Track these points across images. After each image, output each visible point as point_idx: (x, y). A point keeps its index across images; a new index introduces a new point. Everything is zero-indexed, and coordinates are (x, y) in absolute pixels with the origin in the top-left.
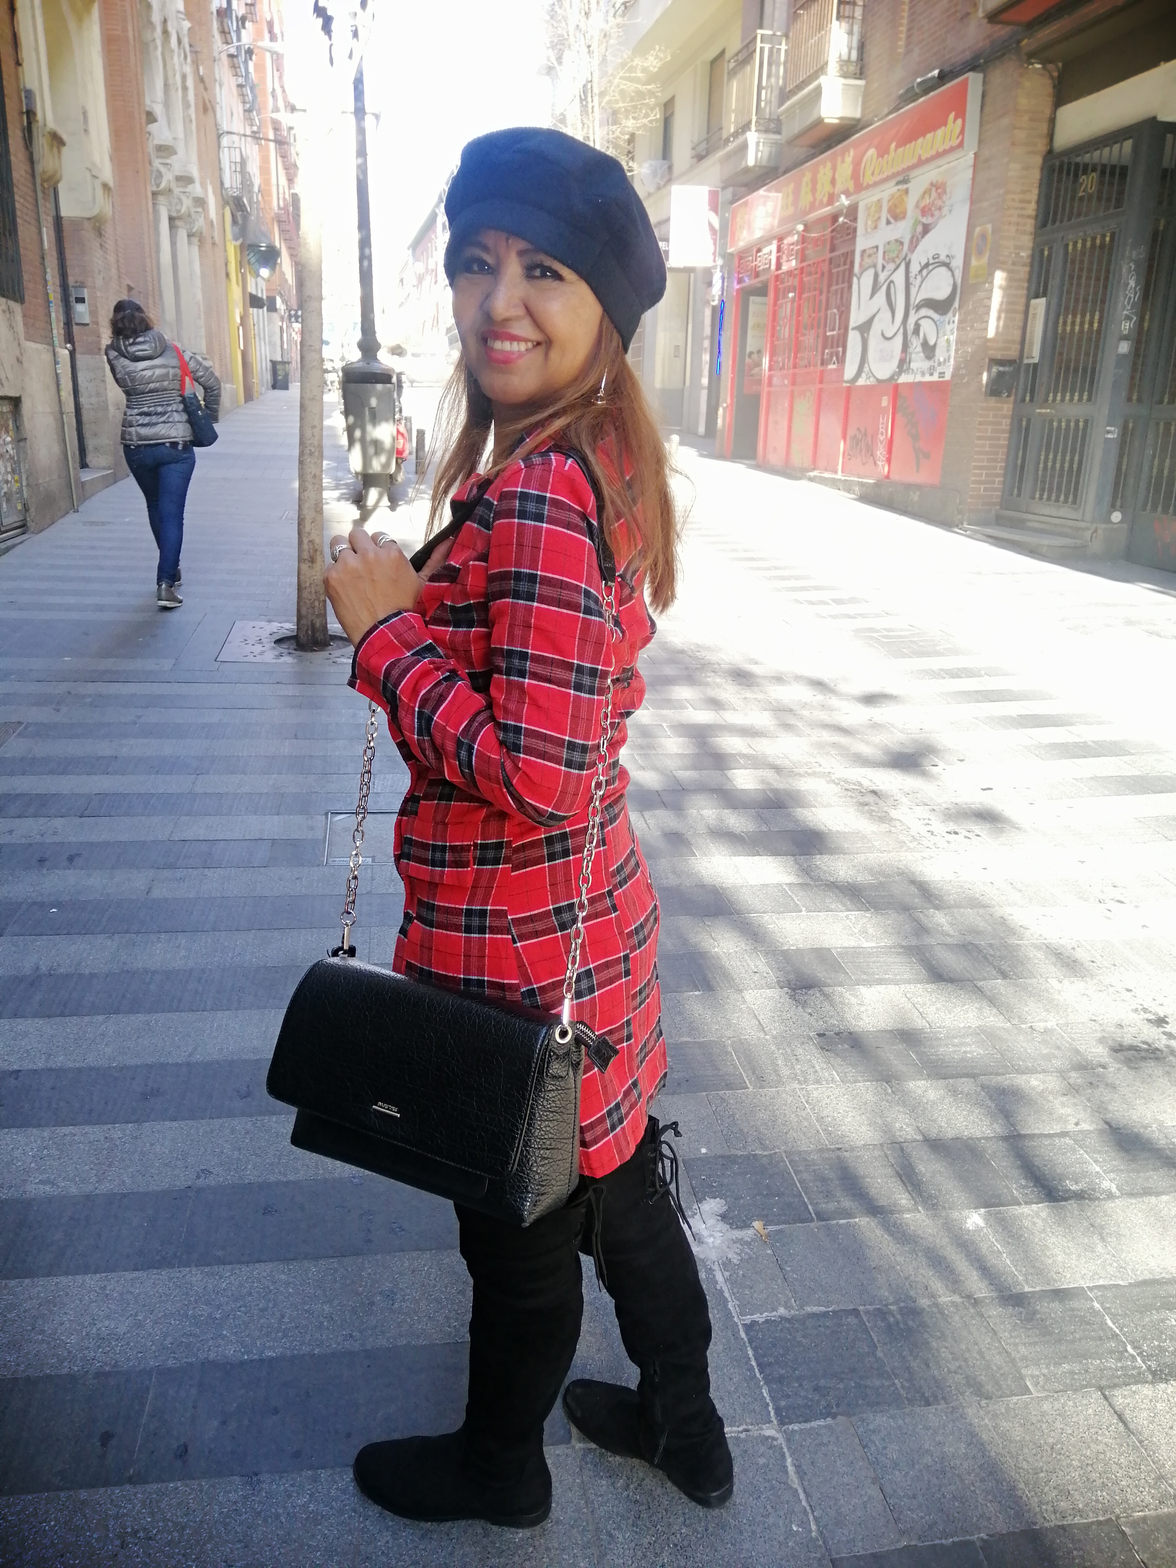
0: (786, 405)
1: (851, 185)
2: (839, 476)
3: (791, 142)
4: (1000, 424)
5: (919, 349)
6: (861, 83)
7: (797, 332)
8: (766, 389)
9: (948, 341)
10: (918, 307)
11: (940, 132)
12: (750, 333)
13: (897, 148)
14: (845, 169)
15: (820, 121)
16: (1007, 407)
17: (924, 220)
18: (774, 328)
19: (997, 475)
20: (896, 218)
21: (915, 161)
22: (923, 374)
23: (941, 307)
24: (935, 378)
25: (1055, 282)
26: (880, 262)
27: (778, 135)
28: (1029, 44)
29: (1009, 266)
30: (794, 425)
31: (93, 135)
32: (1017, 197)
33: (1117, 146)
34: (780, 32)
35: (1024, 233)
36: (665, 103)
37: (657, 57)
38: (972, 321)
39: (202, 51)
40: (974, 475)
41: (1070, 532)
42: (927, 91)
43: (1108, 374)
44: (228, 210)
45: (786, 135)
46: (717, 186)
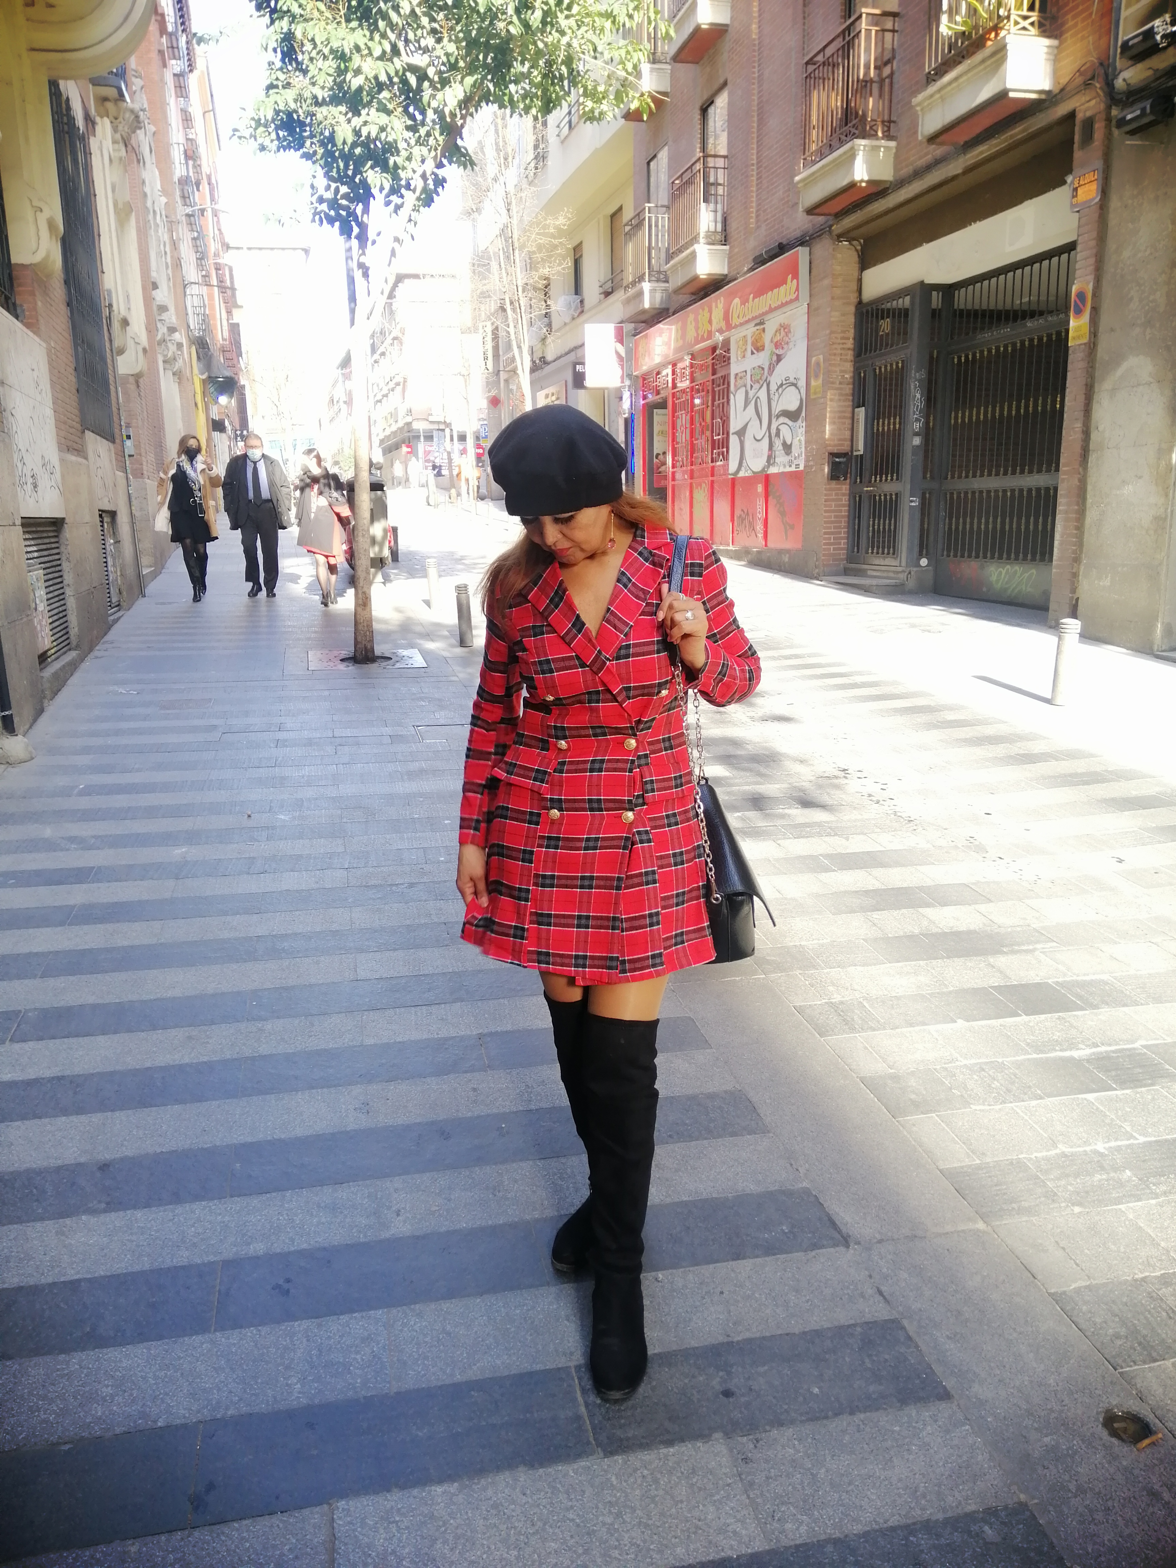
0: (688, 494)
1: (723, 325)
2: (731, 548)
3: (677, 291)
4: (841, 500)
5: (781, 447)
6: (727, 247)
7: (692, 436)
8: (671, 483)
9: (800, 441)
10: (778, 417)
11: (783, 288)
12: (656, 438)
13: (754, 298)
14: (717, 314)
15: (696, 278)
16: (845, 488)
17: (777, 352)
18: (674, 434)
19: (842, 538)
20: (758, 350)
21: (767, 308)
22: (785, 466)
23: (793, 416)
24: (793, 469)
25: (870, 395)
26: (749, 382)
27: (667, 285)
28: (837, 229)
29: (837, 386)
30: (694, 510)
31: (134, 311)
32: (839, 336)
33: (901, 300)
34: (662, 206)
35: (846, 361)
36: (575, 249)
37: (566, 217)
38: (814, 426)
39: (173, 218)
40: (825, 539)
41: (891, 575)
42: (772, 258)
43: (909, 461)
44: (194, 349)
45: (672, 285)
46: (621, 322)
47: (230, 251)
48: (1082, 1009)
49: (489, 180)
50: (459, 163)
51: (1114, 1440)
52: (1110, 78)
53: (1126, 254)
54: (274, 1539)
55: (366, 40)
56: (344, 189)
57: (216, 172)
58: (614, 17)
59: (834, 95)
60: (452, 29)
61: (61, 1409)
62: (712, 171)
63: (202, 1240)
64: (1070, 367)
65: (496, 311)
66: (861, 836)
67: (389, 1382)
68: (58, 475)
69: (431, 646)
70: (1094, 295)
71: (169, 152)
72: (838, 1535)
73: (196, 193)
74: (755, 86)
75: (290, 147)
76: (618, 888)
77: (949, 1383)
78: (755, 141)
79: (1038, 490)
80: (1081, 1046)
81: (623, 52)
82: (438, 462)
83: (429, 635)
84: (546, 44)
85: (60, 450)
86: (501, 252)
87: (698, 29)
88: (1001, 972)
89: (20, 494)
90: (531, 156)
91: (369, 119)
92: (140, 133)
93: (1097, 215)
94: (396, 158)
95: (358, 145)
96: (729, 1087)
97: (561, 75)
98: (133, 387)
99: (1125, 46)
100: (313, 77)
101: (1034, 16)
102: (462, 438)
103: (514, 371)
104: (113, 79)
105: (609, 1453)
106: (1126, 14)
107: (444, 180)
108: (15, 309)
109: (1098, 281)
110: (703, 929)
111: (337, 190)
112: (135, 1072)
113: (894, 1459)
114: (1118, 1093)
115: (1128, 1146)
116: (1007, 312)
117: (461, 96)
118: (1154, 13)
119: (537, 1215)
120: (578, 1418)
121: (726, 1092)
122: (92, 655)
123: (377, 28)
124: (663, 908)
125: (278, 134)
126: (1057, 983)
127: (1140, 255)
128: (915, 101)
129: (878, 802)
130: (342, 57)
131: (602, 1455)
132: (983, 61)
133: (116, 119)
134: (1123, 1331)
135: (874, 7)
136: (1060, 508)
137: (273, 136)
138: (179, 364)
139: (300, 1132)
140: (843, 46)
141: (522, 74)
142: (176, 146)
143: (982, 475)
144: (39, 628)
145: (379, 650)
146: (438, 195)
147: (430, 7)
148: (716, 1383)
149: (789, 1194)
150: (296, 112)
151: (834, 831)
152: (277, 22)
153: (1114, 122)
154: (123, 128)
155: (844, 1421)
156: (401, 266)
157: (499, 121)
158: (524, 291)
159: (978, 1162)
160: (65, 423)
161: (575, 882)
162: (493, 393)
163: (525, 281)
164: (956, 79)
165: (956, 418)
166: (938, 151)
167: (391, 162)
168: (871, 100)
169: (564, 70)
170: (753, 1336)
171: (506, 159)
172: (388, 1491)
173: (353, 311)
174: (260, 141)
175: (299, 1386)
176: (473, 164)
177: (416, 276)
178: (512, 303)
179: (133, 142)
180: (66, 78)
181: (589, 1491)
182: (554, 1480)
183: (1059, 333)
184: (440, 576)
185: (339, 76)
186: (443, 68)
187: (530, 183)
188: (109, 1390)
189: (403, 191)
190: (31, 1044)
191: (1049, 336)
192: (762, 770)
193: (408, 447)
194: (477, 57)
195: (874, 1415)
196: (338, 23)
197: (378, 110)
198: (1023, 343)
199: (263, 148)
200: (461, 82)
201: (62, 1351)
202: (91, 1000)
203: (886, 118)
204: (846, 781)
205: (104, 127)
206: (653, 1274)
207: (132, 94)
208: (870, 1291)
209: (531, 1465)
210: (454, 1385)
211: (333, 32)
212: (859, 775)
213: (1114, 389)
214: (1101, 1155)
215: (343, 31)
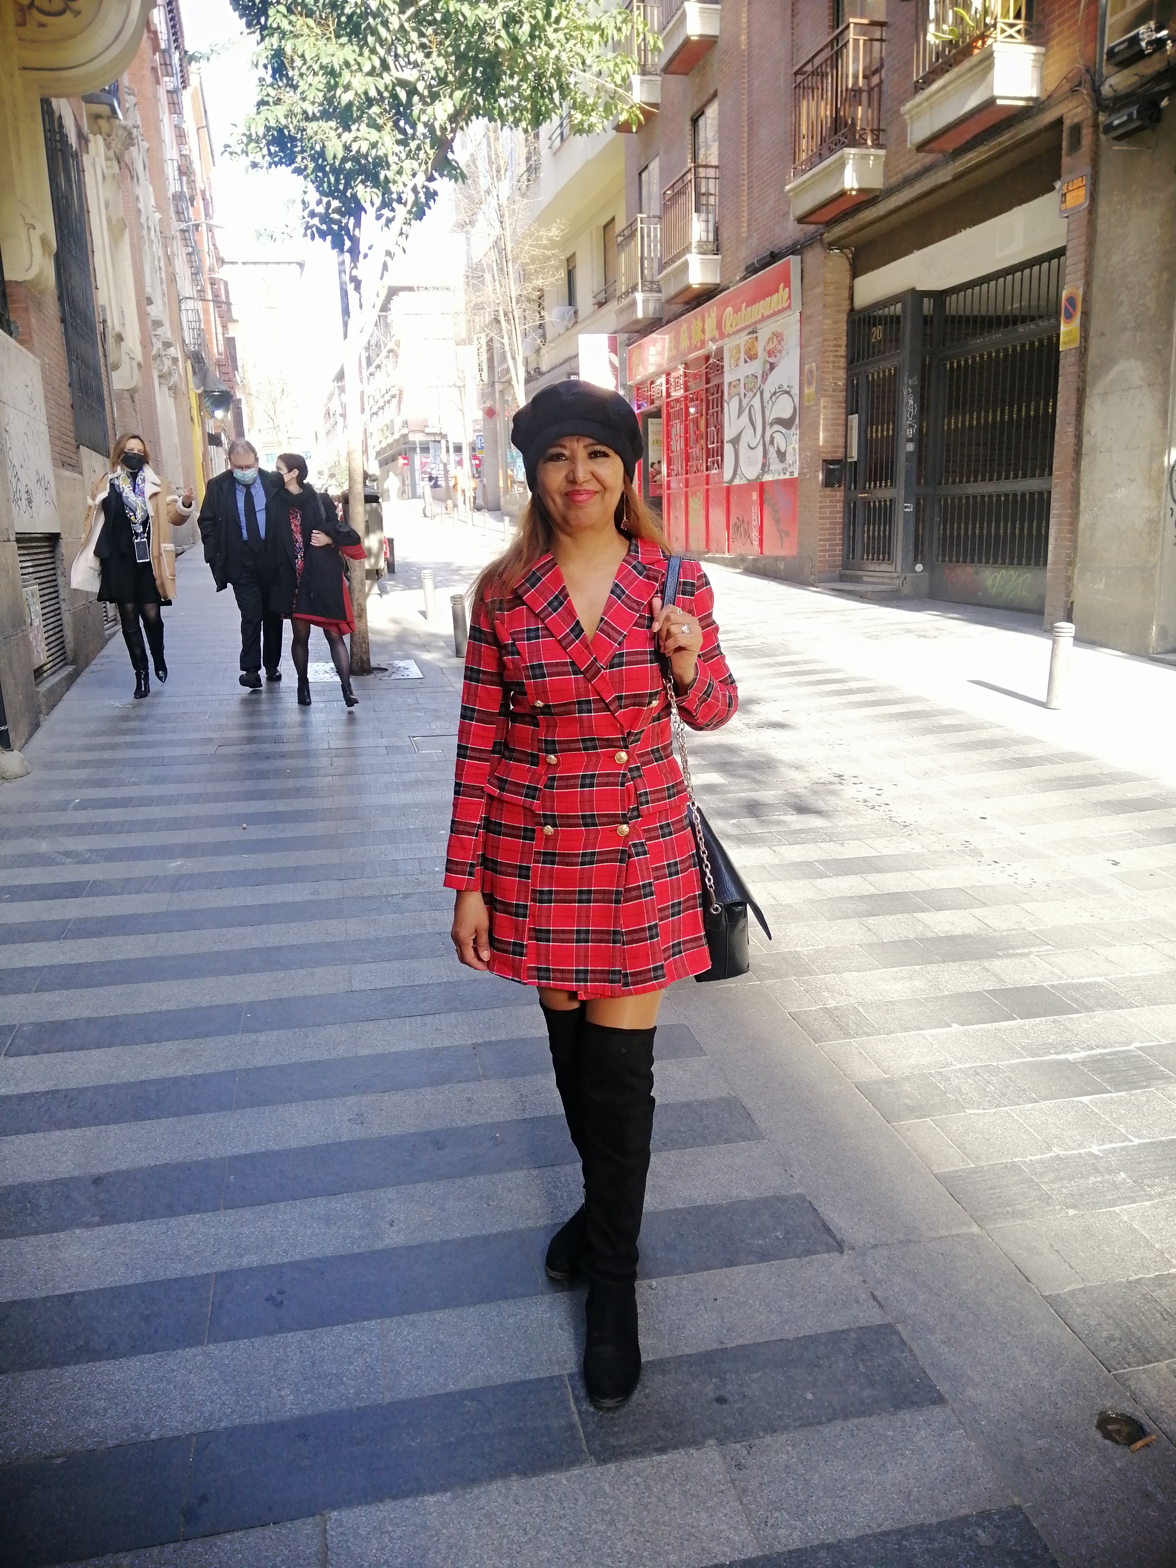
0: (683, 503)
1: (716, 333)
2: (727, 555)
3: (669, 301)
4: (836, 507)
5: (775, 455)
6: (718, 257)
7: (686, 445)
8: (666, 492)
9: (794, 448)
10: (772, 424)
11: (775, 297)
12: (651, 447)
13: (746, 307)
14: (711, 323)
15: (688, 288)
16: (839, 494)
17: (771, 360)
18: (668, 444)
19: (837, 545)
20: (751, 358)
21: (760, 317)
22: (779, 474)
23: (787, 423)
24: (787, 476)
25: (863, 402)
26: (742, 391)
27: (659, 295)
28: (828, 237)
29: (830, 393)
30: (690, 518)
31: (128, 327)
32: (831, 343)
33: (892, 307)
34: (654, 217)
35: (839, 368)
36: (568, 260)
37: (558, 228)
38: (808, 433)
39: (167, 234)
40: (820, 546)
41: (887, 581)
42: (764, 267)
43: (902, 467)
44: (189, 363)
45: (664, 296)
46: (615, 332)
47: (225, 266)
48: (1077, 1012)
49: (482, 193)
50: (451, 177)
51: (1107, 1442)
52: (1097, 84)
53: (1115, 258)
54: (267, 1550)
55: (355, 56)
56: (335, 204)
57: (210, 187)
58: (603, 30)
59: (823, 104)
60: (441, 43)
61: (54, 1423)
62: (703, 182)
63: (196, 1252)
64: (1061, 372)
65: (490, 323)
66: (857, 843)
67: (383, 1393)
68: (53, 490)
69: (427, 656)
70: (1084, 300)
71: (162, 169)
72: (831, 1540)
73: (191, 209)
74: (745, 97)
75: (281, 163)
76: (617, 902)
77: (943, 1387)
78: (745, 151)
79: (1032, 494)
80: (1076, 1049)
81: (611, 65)
82: (434, 473)
83: (425, 647)
84: (535, 58)
85: (55, 465)
86: (495, 264)
87: (687, 41)
88: (996, 976)
89: (15, 509)
90: (523, 168)
91: (359, 134)
92: (134, 150)
93: (1085, 221)
94: (387, 172)
95: (349, 160)
96: (724, 1094)
97: (551, 89)
98: (127, 402)
99: (1111, 53)
100: (303, 93)
101: (1021, 24)
102: (458, 449)
103: (509, 382)
104: (105, 97)
105: (603, 1461)
106: (1114, 20)
107: (435, 193)
108: (9, 326)
109: (1088, 285)
110: (700, 938)
111: (328, 204)
112: (130, 1085)
113: (888, 1464)
114: (1113, 1095)
115: (1123, 1149)
116: (999, 318)
117: (451, 110)
118: (1140, 18)
119: (531, 1224)
120: (571, 1426)
121: (720, 1099)
122: (88, 669)
123: (366, 43)
124: (661, 919)
125: (269, 150)
126: (1052, 986)
127: (1129, 259)
128: (904, 109)
129: (873, 808)
130: (331, 73)
131: (595, 1463)
132: (971, 69)
133: (109, 136)
134: (1117, 1334)
135: (862, 17)
136: (1053, 512)
137: (265, 151)
138: (175, 378)
139: (293, 1143)
140: (832, 56)
141: (511, 87)
142: (170, 162)
143: (976, 481)
144: (34, 643)
145: (374, 663)
146: (430, 208)
147: (420, 23)
148: (710, 1391)
149: (784, 1200)
150: (287, 127)
151: (829, 837)
152: (267, 39)
153: (1101, 128)
154: (116, 145)
155: (838, 1426)
156: (393, 279)
157: (491, 134)
158: (517, 302)
159: (972, 1166)
160: (59, 439)
161: (572, 897)
162: (488, 404)
163: (518, 292)
164: (943, 87)
165: (949, 424)
166: (927, 159)
167: (382, 177)
168: (860, 108)
169: (553, 82)
170: (746, 1342)
171: (498, 172)
172: (381, 1501)
173: (346, 324)
174: (251, 157)
175: (292, 1397)
176: (463, 177)
177: (411, 289)
178: (506, 314)
179: (127, 158)
180: (58, 96)
181: (582, 1499)
182: (547, 1489)
183: (1050, 338)
184: (436, 587)
185: (329, 91)
186: (433, 82)
187: (523, 195)
188: (103, 1404)
189: (395, 204)
190: (26, 1059)
191: (1041, 341)
192: (758, 776)
193: (405, 458)
194: (466, 70)
195: (867, 1420)
196: (328, 39)
197: (368, 125)
198: (1014, 348)
199: (254, 165)
200: (451, 96)
201: (55, 1365)
202: (87, 1013)
203: (875, 127)
204: (841, 787)
205: (97, 144)
206: (647, 1281)
207: (125, 111)
208: (864, 1296)
209: (524, 1474)
210: (447, 1395)
211: (323, 48)
212: (855, 780)
213: (1106, 394)
214: (1096, 1157)
215: (333, 47)
